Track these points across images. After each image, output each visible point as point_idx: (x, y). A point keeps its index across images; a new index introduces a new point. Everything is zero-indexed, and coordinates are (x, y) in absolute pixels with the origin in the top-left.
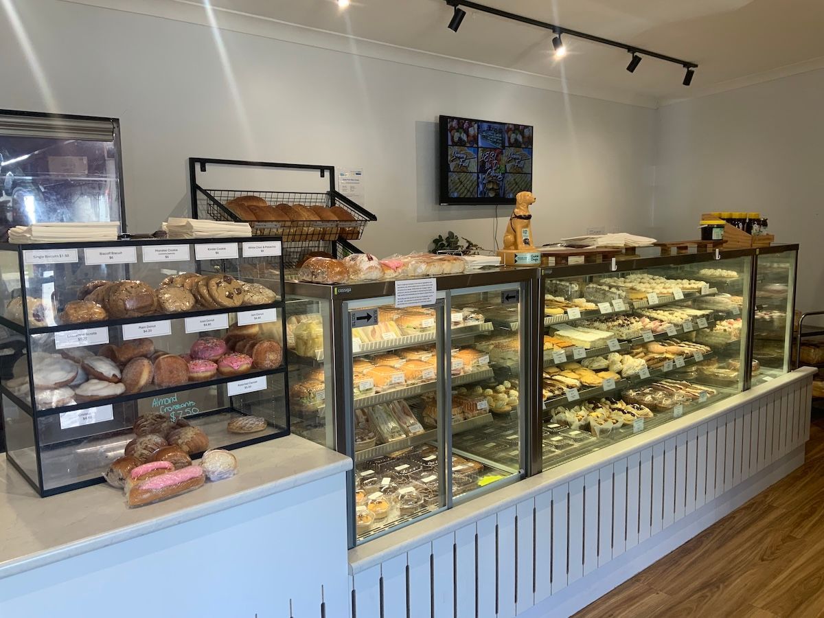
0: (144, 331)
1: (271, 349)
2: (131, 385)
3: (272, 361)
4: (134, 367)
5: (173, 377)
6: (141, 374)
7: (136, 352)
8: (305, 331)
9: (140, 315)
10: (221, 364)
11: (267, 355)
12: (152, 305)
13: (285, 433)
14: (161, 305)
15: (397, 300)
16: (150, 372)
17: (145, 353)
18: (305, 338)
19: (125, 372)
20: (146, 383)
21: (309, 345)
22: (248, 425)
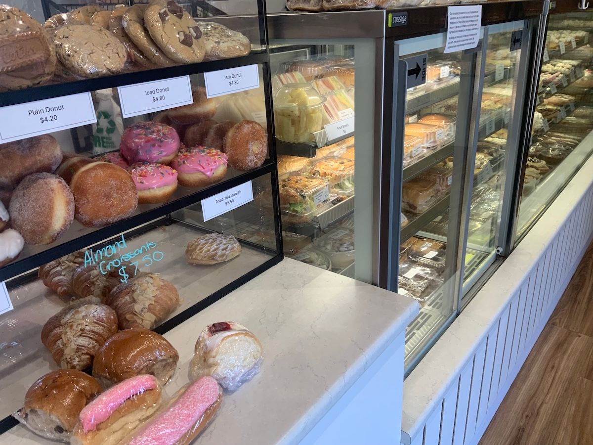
0: (42, 120)
1: (254, 136)
2: (33, 232)
3: (256, 155)
4: (34, 196)
5: (112, 205)
6: (51, 209)
7: (28, 163)
8: (293, 101)
9: (26, 83)
10: (182, 168)
11: (250, 146)
12: (47, 61)
13: (277, 257)
14: (62, 62)
15: (448, 41)
16: (68, 203)
17: (46, 162)
18: (297, 113)
19: (15, 205)
20: (65, 226)
21: (303, 125)
22: (220, 252)
